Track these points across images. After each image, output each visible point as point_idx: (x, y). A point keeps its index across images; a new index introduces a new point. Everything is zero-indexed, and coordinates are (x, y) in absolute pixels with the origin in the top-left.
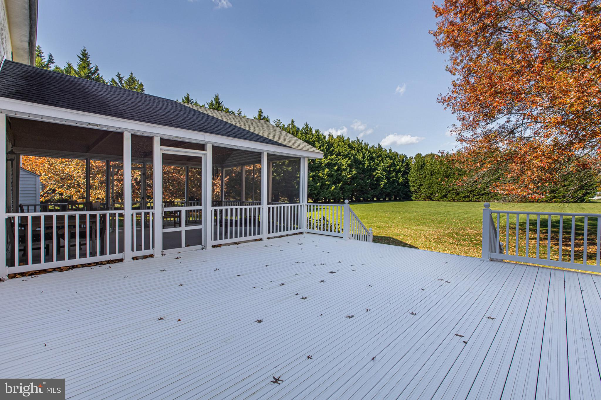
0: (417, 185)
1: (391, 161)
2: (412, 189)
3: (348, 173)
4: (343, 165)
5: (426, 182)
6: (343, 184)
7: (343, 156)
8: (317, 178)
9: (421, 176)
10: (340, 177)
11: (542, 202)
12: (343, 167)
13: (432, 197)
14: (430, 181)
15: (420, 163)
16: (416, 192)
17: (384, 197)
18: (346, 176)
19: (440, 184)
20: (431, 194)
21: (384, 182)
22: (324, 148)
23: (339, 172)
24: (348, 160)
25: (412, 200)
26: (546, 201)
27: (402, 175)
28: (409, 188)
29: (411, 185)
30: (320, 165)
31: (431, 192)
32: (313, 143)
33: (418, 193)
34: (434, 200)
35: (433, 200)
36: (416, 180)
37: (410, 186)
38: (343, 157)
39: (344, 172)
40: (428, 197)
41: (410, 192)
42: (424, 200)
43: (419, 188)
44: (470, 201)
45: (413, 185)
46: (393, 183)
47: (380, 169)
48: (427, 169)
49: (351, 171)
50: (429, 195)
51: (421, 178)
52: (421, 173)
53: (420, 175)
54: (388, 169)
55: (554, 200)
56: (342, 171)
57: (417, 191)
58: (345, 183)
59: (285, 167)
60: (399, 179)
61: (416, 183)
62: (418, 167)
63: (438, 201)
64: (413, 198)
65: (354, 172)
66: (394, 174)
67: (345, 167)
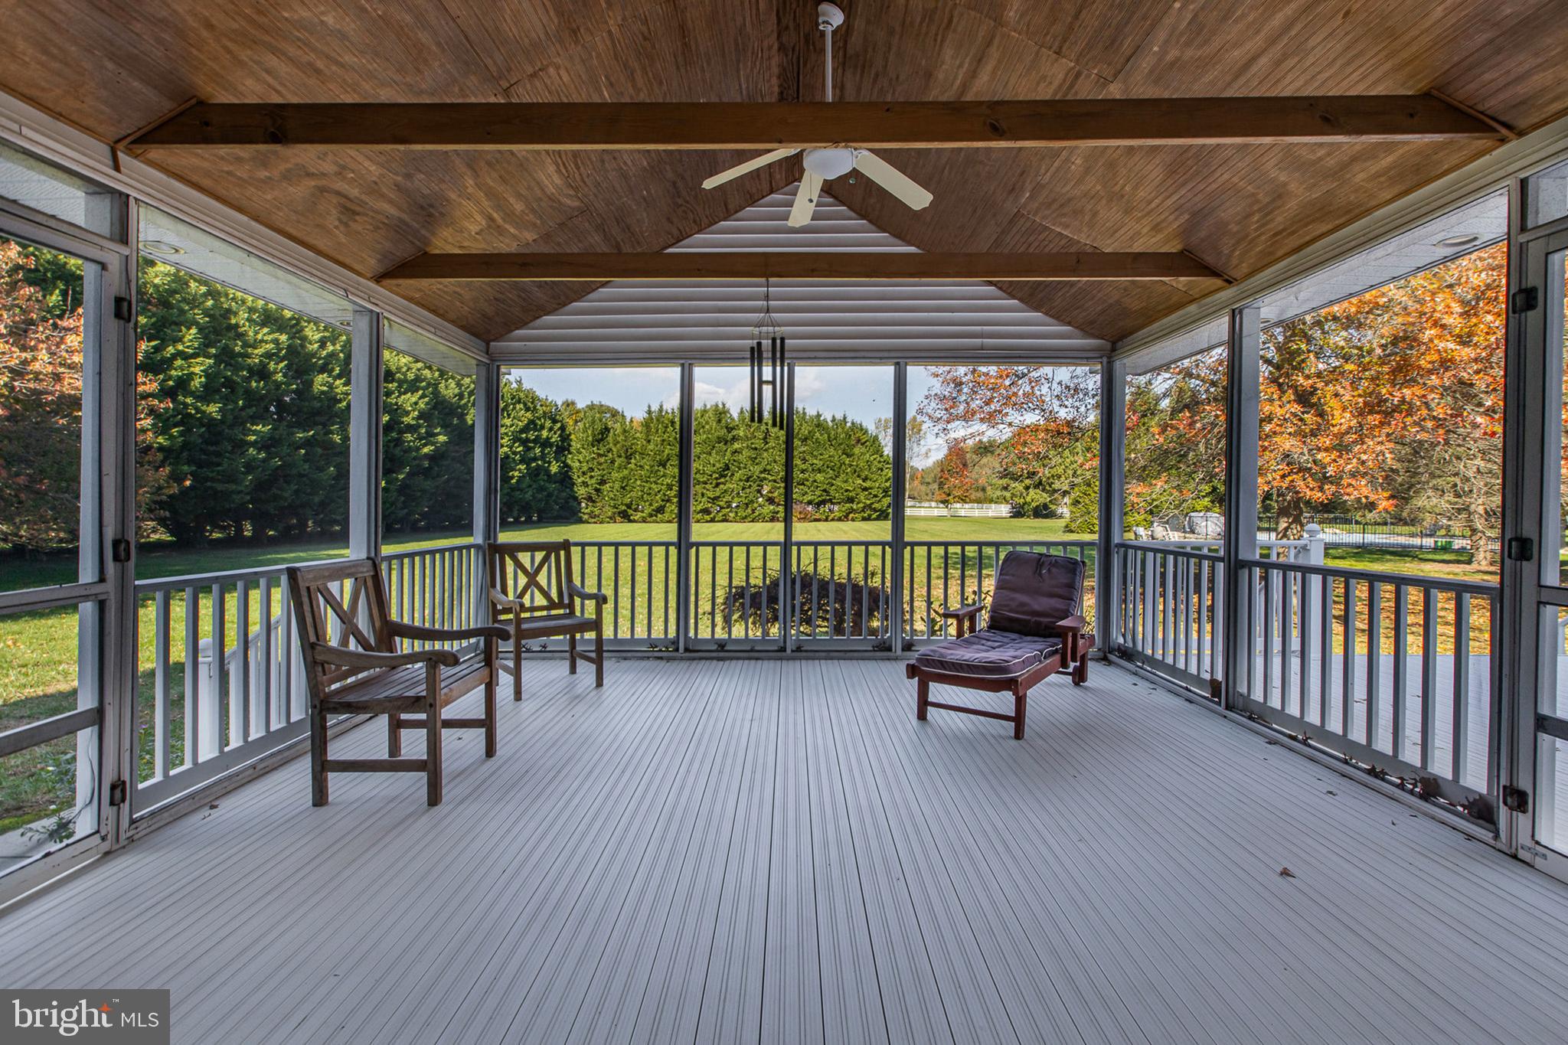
0: (593, 481)
1: (529, 415)
2: (581, 492)
3: (421, 440)
4: (407, 413)
5: (615, 475)
6: (410, 475)
7: (401, 383)
8: (320, 451)
9: (602, 460)
10: (397, 451)
11: (833, 520)
12: (407, 420)
13: (630, 512)
14: (626, 472)
15: (599, 426)
16: (590, 499)
17: (515, 513)
18: (418, 449)
19: (647, 482)
20: (629, 506)
21: (520, 470)
22: (338, 347)
23: (394, 435)
24: (420, 398)
25: (581, 521)
26: (840, 519)
27: (555, 452)
28: (572, 490)
29: (579, 480)
30: (329, 407)
31: (627, 500)
32: (293, 326)
33: (594, 502)
34: (634, 521)
35: (630, 521)
36: (591, 469)
37: (574, 484)
38: (400, 386)
39: (409, 437)
40: (619, 513)
41: (576, 499)
42: (612, 519)
43: (597, 490)
44: (712, 520)
45: (583, 482)
46: (537, 475)
47: (506, 434)
48: (616, 443)
49: (430, 435)
50: (624, 508)
51: (601, 464)
52: (601, 452)
53: (599, 455)
54: (524, 436)
55: (851, 515)
56: (401, 432)
57: (594, 497)
58: (417, 472)
59: (189, 400)
60: (550, 463)
61: (591, 477)
62: (594, 436)
63: (644, 522)
64: (586, 517)
65: (442, 438)
66: (538, 450)
67: (413, 419)
